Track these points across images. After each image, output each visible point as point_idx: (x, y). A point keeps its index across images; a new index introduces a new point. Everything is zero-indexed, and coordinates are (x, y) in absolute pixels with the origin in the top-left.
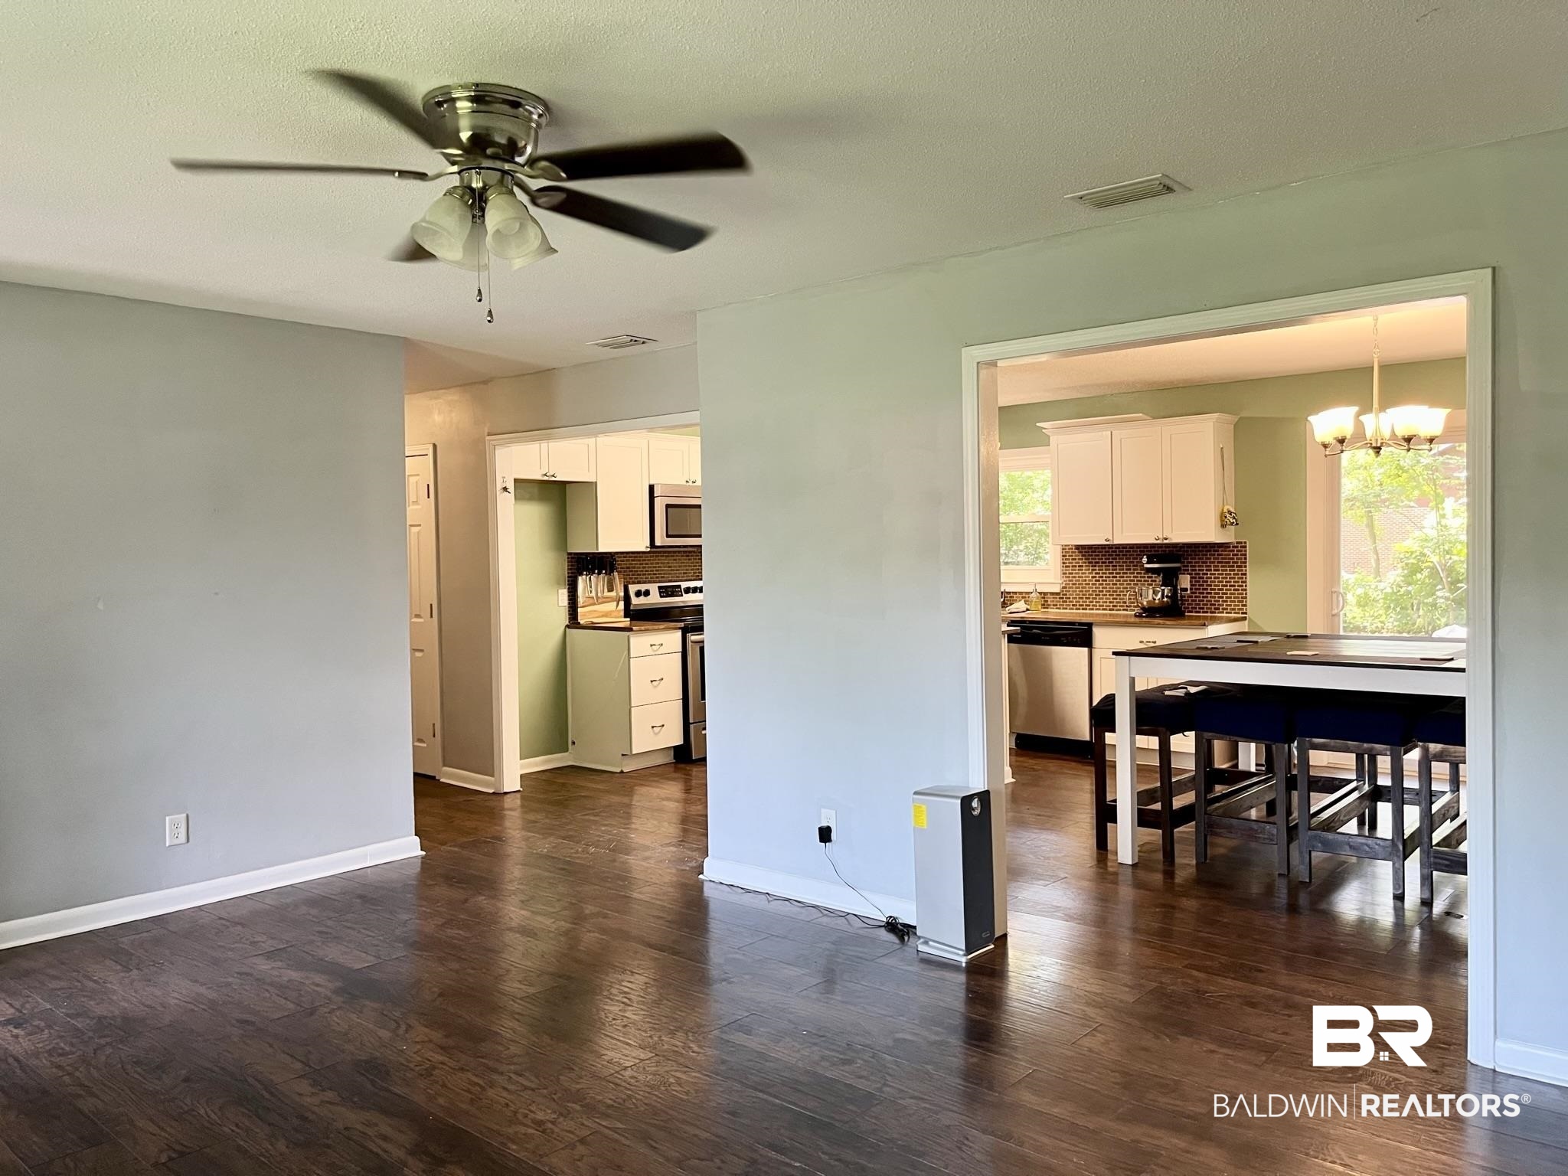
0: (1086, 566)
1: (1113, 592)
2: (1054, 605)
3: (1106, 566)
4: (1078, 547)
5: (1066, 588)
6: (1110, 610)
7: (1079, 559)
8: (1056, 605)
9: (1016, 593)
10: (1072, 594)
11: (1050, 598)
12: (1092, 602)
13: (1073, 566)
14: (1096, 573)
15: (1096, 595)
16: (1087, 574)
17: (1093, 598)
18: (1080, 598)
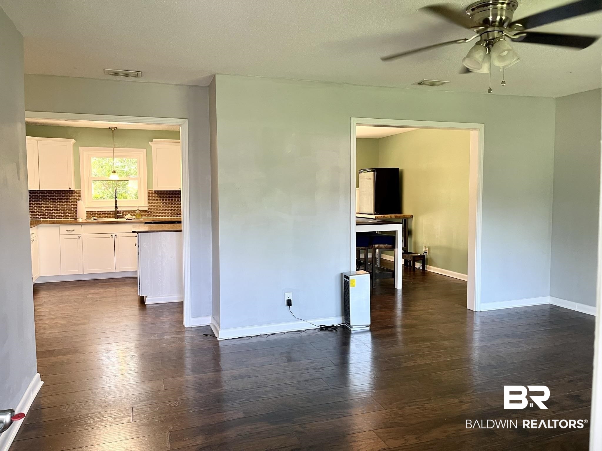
0: (159, 199)
1: (172, 209)
2: (144, 216)
3: (168, 199)
4: (155, 191)
5: (150, 208)
6: (170, 217)
7: (156, 196)
8: (146, 216)
9: (125, 211)
10: (154, 210)
11: (142, 213)
12: (162, 214)
13: (153, 199)
14: (164, 202)
15: (164, 211)
16: (160, 203)
17: (163, 212)
18: (157, 212)
